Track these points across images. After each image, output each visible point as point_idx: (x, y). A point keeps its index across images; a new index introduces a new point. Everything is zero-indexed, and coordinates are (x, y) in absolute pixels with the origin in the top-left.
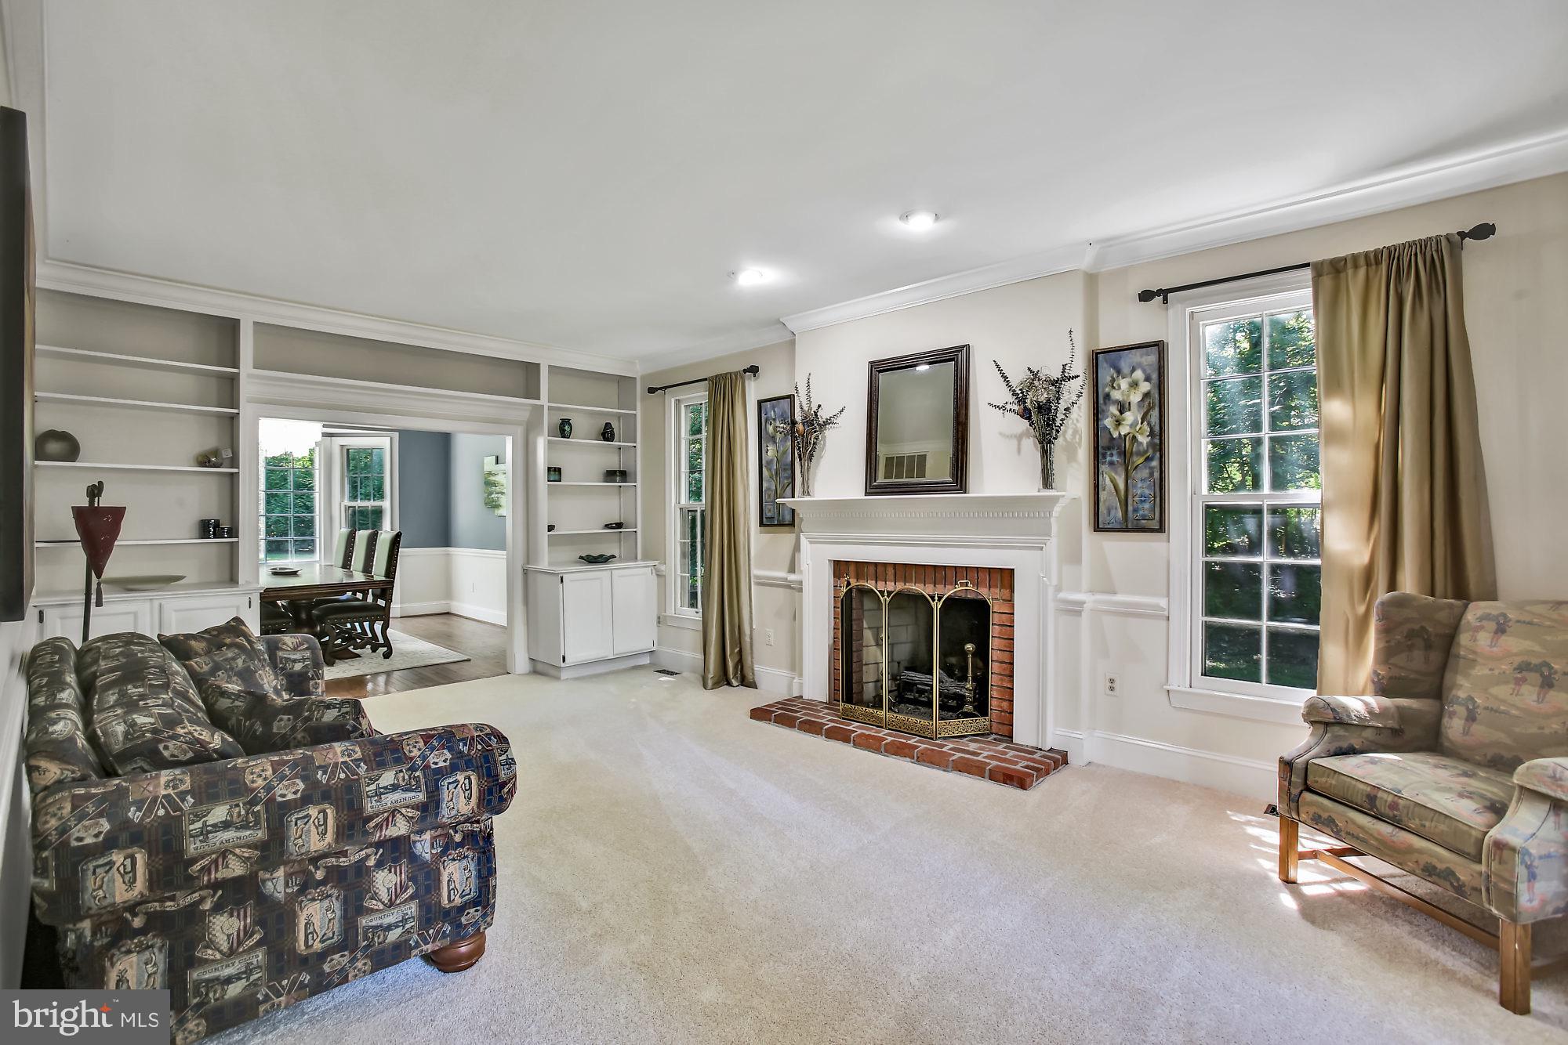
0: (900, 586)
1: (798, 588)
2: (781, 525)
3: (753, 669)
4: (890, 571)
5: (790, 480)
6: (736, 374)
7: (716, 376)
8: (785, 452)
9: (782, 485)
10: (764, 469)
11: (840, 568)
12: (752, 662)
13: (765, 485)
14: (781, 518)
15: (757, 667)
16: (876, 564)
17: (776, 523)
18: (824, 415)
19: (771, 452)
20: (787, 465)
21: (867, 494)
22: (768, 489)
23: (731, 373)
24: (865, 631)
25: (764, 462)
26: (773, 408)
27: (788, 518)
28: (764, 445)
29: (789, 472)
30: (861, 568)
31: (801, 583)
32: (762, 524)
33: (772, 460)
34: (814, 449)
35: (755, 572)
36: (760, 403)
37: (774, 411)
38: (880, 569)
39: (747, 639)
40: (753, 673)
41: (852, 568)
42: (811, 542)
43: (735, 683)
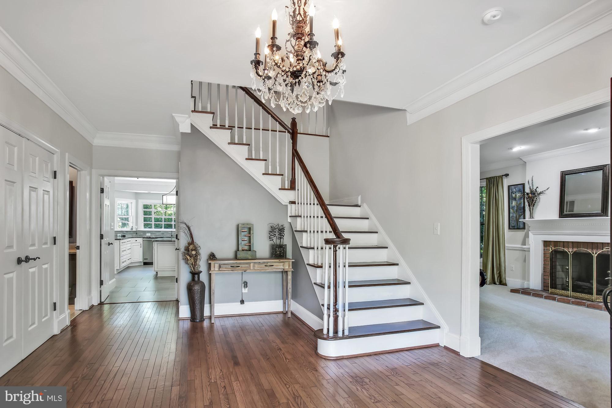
0: (575, 250)
1: (528, 250)
2: (518, 228)
3: (505, 279)
4: (571, 245)
5: (523, 213)
6: (499, 177)
7: (490, 178)
8: (520, 204)
9: (519, 215)
10: (511, 210)
11: (546, 244)
12: (505, 276)
13: (511, 215)
14: (518, 226)
15: (507, 279)
16: (563, 242)
17: (516, 228)
18: (539, 190)
19: (514, 203)
20: (521, 208)
21: (560, 217)
22: (512, 216)
23: (496, 177)
24: (557, 266)
25: (511, 207)
26: (515, 188)
27: (522, 226)
28: (511, 201)
29: (522, 210)
30: (556, 243)
31: (529, 248)
32: (509, 228)
33: (514, 206)
34: (535, 202)
35: (506, 245)
36: (509, 187)
37: (516, 189)
38: (565, 244)
39: (503, 268)
40: (505, 280)
41: (552, 244)
42: (534, 234)
43: (497, 283)
